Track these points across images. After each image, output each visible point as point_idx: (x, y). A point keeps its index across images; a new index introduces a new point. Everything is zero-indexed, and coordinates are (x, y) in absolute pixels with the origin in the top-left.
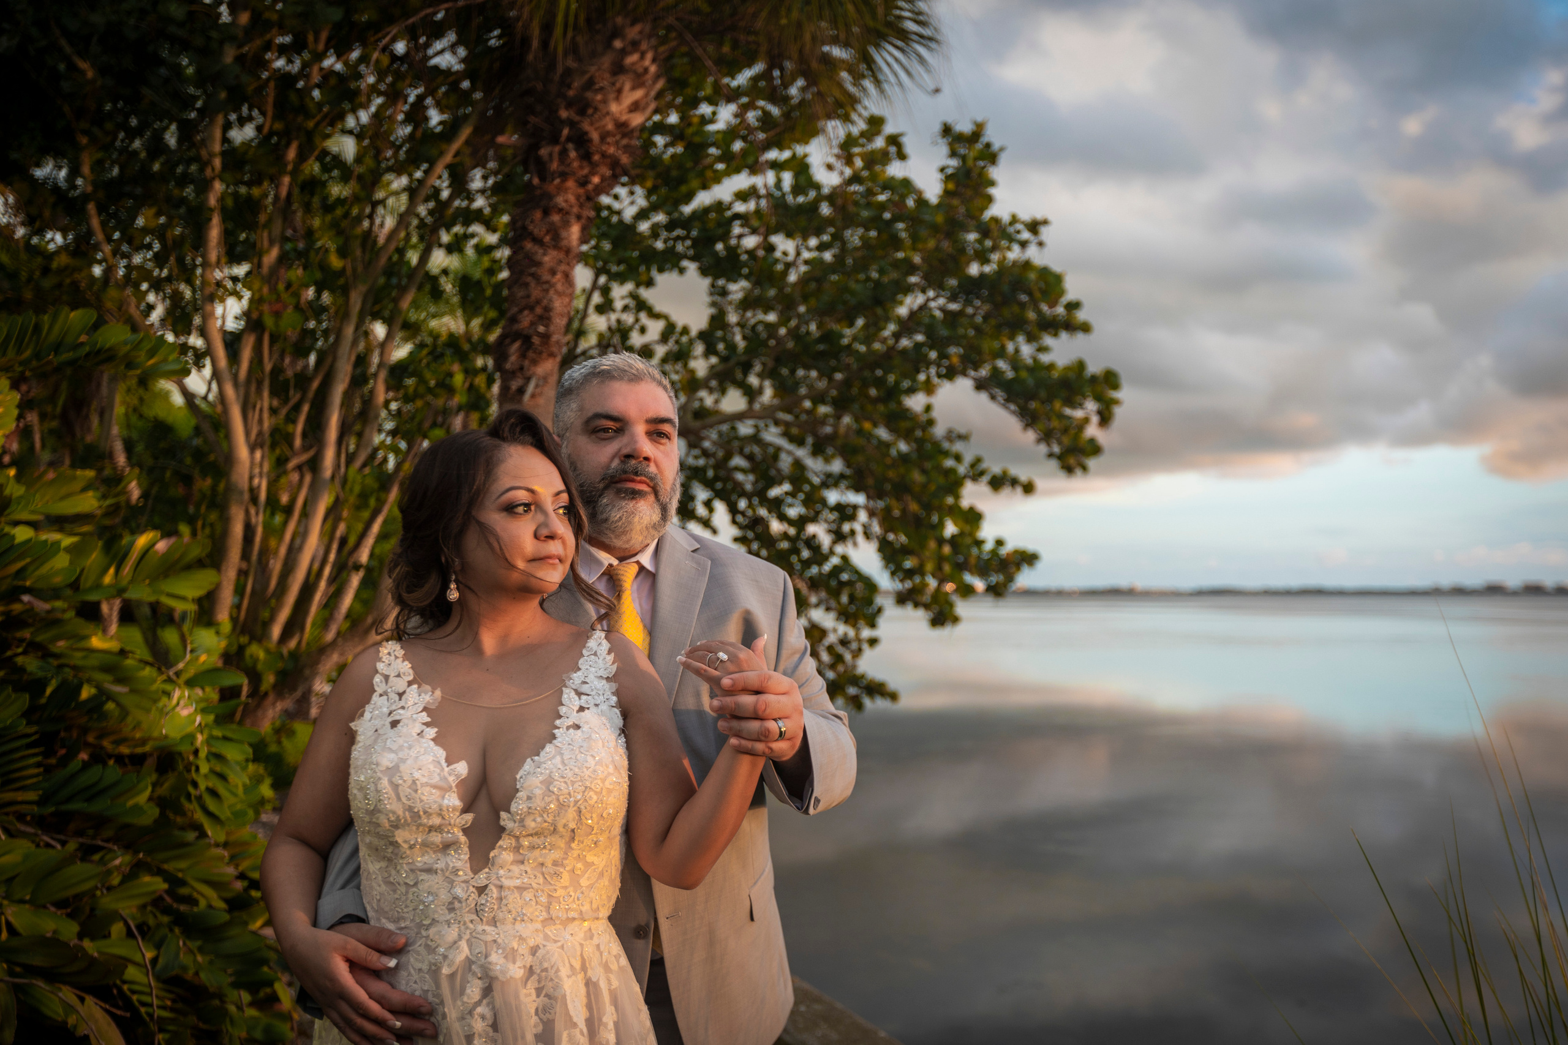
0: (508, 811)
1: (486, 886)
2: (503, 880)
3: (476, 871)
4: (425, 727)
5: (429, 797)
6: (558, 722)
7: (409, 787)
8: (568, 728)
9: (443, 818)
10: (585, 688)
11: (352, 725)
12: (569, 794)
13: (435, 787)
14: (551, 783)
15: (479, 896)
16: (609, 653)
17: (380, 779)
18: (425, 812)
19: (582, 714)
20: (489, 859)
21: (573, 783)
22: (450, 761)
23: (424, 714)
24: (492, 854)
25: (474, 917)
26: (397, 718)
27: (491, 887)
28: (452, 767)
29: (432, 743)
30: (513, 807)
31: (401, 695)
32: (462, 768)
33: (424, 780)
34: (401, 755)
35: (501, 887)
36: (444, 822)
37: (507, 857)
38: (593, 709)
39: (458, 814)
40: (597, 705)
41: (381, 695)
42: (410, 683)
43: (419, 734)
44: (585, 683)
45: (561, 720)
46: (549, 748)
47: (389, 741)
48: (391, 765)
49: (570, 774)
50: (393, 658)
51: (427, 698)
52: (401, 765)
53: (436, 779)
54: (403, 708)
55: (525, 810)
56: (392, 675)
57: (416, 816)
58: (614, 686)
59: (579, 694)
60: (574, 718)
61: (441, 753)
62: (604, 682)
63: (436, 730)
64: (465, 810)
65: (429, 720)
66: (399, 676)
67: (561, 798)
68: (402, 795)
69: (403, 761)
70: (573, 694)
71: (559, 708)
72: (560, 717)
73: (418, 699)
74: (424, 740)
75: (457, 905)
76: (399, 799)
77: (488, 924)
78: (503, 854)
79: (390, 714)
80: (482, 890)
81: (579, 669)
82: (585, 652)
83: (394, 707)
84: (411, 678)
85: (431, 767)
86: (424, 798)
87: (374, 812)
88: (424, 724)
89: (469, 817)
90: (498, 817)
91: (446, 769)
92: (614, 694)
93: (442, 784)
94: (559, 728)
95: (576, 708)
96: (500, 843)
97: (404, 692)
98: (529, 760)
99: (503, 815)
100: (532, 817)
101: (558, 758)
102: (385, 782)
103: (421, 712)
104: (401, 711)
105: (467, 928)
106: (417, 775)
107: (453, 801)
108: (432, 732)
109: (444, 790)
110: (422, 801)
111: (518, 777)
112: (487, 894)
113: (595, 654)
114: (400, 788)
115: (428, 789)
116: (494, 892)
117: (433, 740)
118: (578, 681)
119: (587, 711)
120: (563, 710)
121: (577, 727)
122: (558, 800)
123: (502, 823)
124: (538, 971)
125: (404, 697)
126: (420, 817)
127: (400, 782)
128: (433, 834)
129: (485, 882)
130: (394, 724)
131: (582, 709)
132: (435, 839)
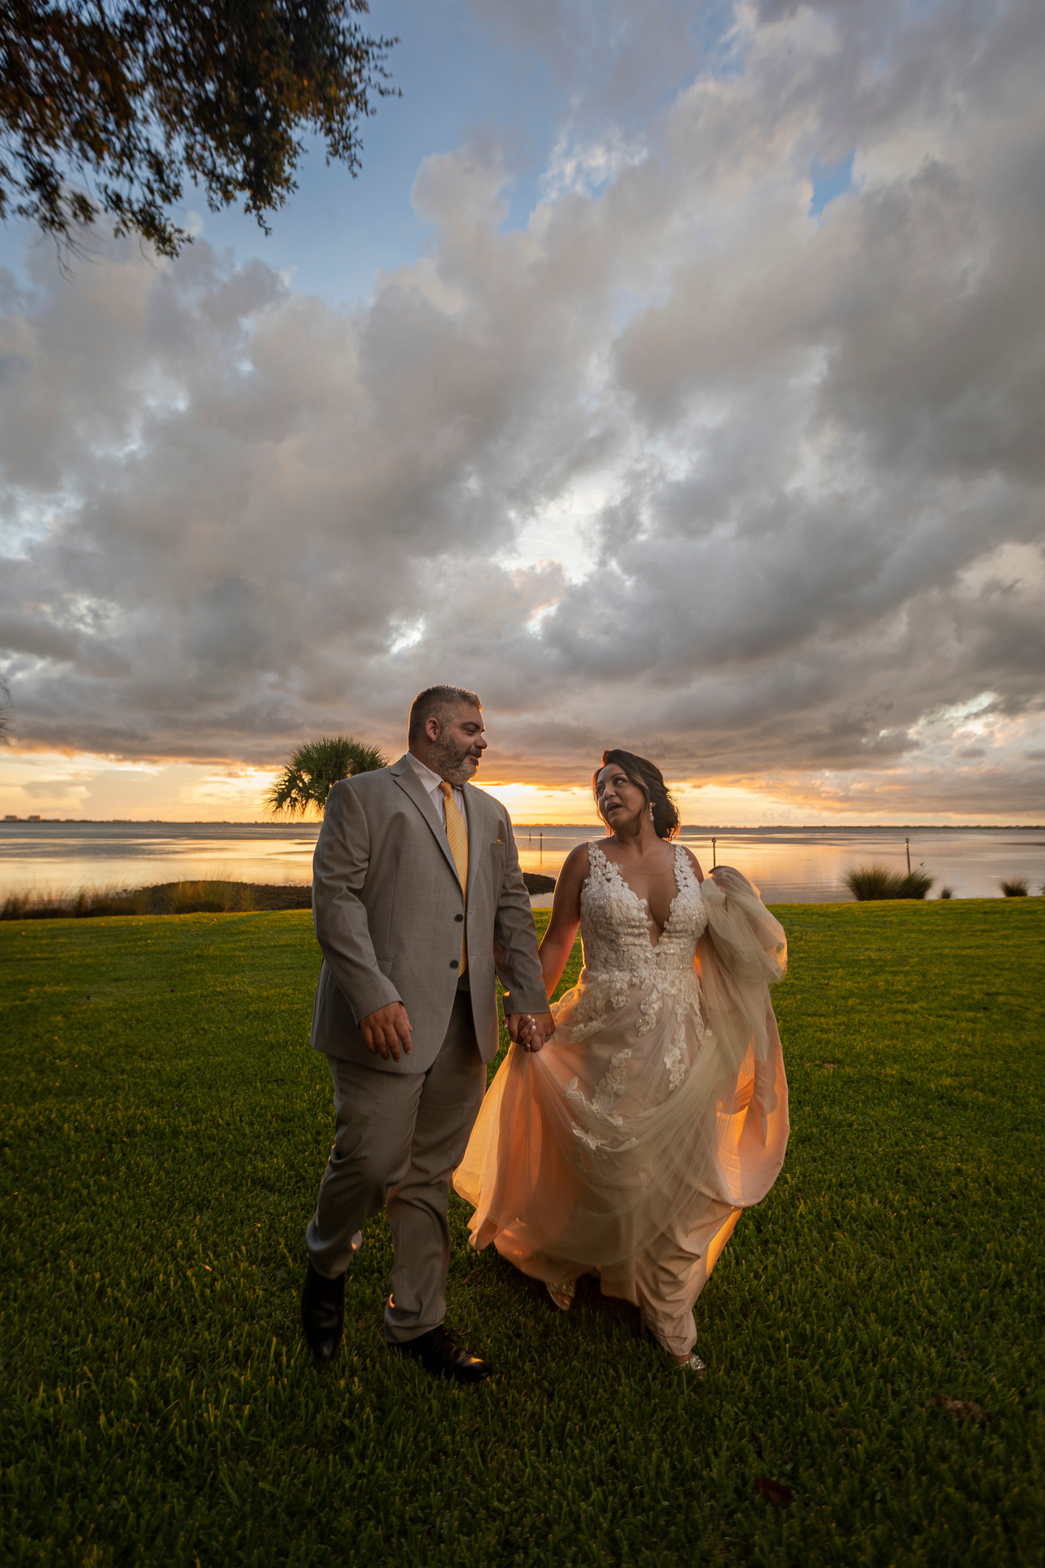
0: (667, 921)
2: (666, 951)
3: (654, 946)
4: (624, 881)
5: (634, 913)
6: (678, 884)
7: (626, 908)
8: (683, 886)
9: (639, 922)
13: (634, 909)
14: (686, 910)
15: (657, 958)
18: (630, 919)
20: (659, 941)
22: (638, 897)
23: (620, 876)
24: (661, 939)
25: (656, 967)
26: (608, 877)
27: (661, 953)
28: (640, 901)
29: (628, 889)
30: (670, 919)
32: (644, 901)
33: (628, 905)
35: (665, 954)
36: (638, 924)
37: (668, 940)
38: (688, 880)
40: (689, 878)
41: (595, 866)
42: (606, 861)
43: (622, 885)
45: (679, 882)
46: (680, 895)
47: (607, 887)
51: (618, 868)
52: (621, 898)
53: (634, 906)
55: (675, 921)
56: (597, 856)
57: (626, 920)
58: (693, 869)
59: (681, 871)
60: (684, 882)
61: (633, 894)
62: (688, 867)
63: (628, 883)
64: (647, 920)
65: (623, 878)
66: (600, 857)
69: (621, 896)
70: (679, 871)
71: (676, 876)
73: (613, 868)
74: (624, 888)
75: (647, 961)
78: (666, 938)
79: (603, 875)
80: (657, 955)
81: (677, 861)
83: (605, 872)
84: (606, 858)
85: (630, 900)
88: (621, 880)
89: (650, 922)
90: (663, 924)
91: (638, 901)
92: (693, 873)
93: (637, 907)
94: (679, 886)
95: (683, 877)
96: (665, 934)
97: (606, 865)
98: (673, 899)
99: (665, 922)
100: (678, 924)
101: (686, 899)
103: (617, 875)
104: (608, 874)
106: (623, 903)
107: (643, 915)
108: (626, 884)
109: (638, 910)
110: (631, 914)
111: (670, 907)
112: (660, 957)
113: (681, 855)
116: (663, 956)
117: (628, 887)
118: (679, 865)
119: (686, 880)
120: (677, 878)
121: (686, 886)
123: (665, 927)
128: (635, 929)
129: (658, 952)
130: (607, 880)
131: (684, 879)
132: (636, 931)
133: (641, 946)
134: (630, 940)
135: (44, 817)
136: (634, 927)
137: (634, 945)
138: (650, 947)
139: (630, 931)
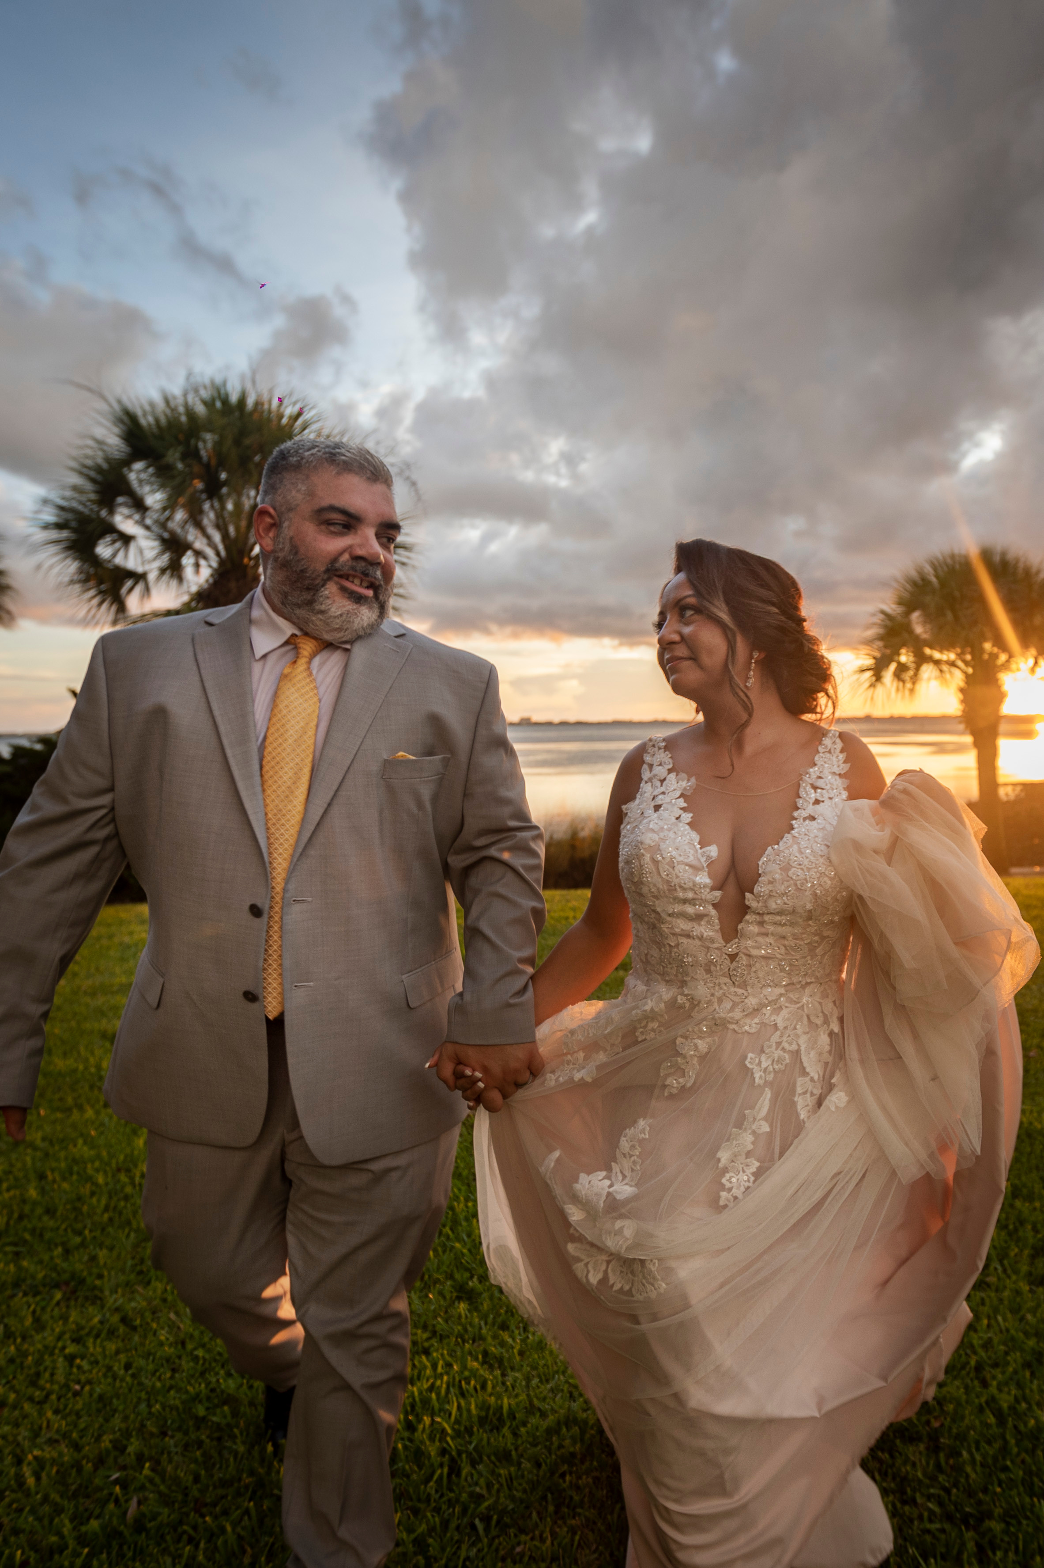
0: (752, 892)
1: (737, 954)
2: (751, 950)
3: (727, 940)
4: (682, 812)
5: (684, 874)
6: (796, 814)
7: (668, 864)
8: (805, 819)
9: (695, 893)
10: (820, 783)
11: (624, 807)
12: (806, 879)
13: (690, 866)
14: (789, 870)
15: (732, 963)
16: (842, 751)
17: (643, 855)
18: (681, 887)
19: (817, 806)
20: (737, 931)
21: (809, 869)
22: (703, 844)
23: (681, 800)
24: (740, 927)
25: (727, 980)
26: (660, 803)
27: (741, 955)
28: (704, 849)
29: (687, 827)
30: (756, 889)
31: (662, 781)
32: (713, 851)
33: (681, 859)
34: (662, 835)
35: (749, 956)
36: (696, 896)
37: (754, 929)
38: (827, 802)
39: (708, 890)
40: (831, 798)
41: (646, 782)
42: (670, 771)
43: (677, 819)
44: (820, 777)
45: (799, 811)
46: (787, 836)
47: (652, 823)
48: (653, 844)
49: (806, 862)
50: (656, 749)
51: (684, 784)
52: (661, 844)
53: (691, 859)
54: (663, 793)
55: (767, 892)
56: (655, 764)
57: (672, 889)
58: (846, 782)
59: (815, 788)
61: (696, 837)
62: (837, 777)
63: (691, 815)
64: (713, 889)
65: (685, 805)
66: (660, 765)
67: (798, 883)
68: (661, 870)
69: (663, 840)
70: (809, 788)
71: (797, 800)
72: (798, 809)
73: (676, 785)
74: (681, 825)
75: (713, 968)
76: (659, 874)
77: (739, 987)
78: (750, 926)
79: (654, 798)
80: (733, 957)
81: (815, 765)
82: (820, 749)
83: (656, 793)
84: (670, 766)
85: (686, 847)
86: (680, 874)
87: (639, 883)
88: (681, 809)
89: (718, 894)
90: (744, 897)
91: (700, 851)
92: (845, 789)
93: (695, 863)
94: (796, 819)
95: (813, 800)
96: (747, 917)
97: (665, 779)
98: (770, 848)
99: (747, 895)
100: (773, 899)
101: (795, 847)
102: (647, 858)
103: (679, 797)
104: (661, 797)
105: (721, 988)
106: (674, 853)
107: (703, 879)
109: (696, 869)
110: (677, 877)
111: (760, 863)
112: (738, 962)
113: (830, 752)
114: (660, 864)
115: (683, 866)
116: (744, 960)
117: (688, 824)
118: (814, 776)
119: (822, 804)
120: (800, 802)
121: (812, 818)
122: (796, 885)
123: (747, 903)
124: (781, 1028)
125: (664, 783)
126: (676, 890)
127: (660, 858)
128: (687, 905)
129: (735, 951)
130: (657, 808)
131: (817, 802)
132: (690, 910)
133: (701, 938)
134: (683, 925)
135: (536, 718)
136: (685, 901)
137: (688, 936)
138: (720, 942)
139: (678, 908)
